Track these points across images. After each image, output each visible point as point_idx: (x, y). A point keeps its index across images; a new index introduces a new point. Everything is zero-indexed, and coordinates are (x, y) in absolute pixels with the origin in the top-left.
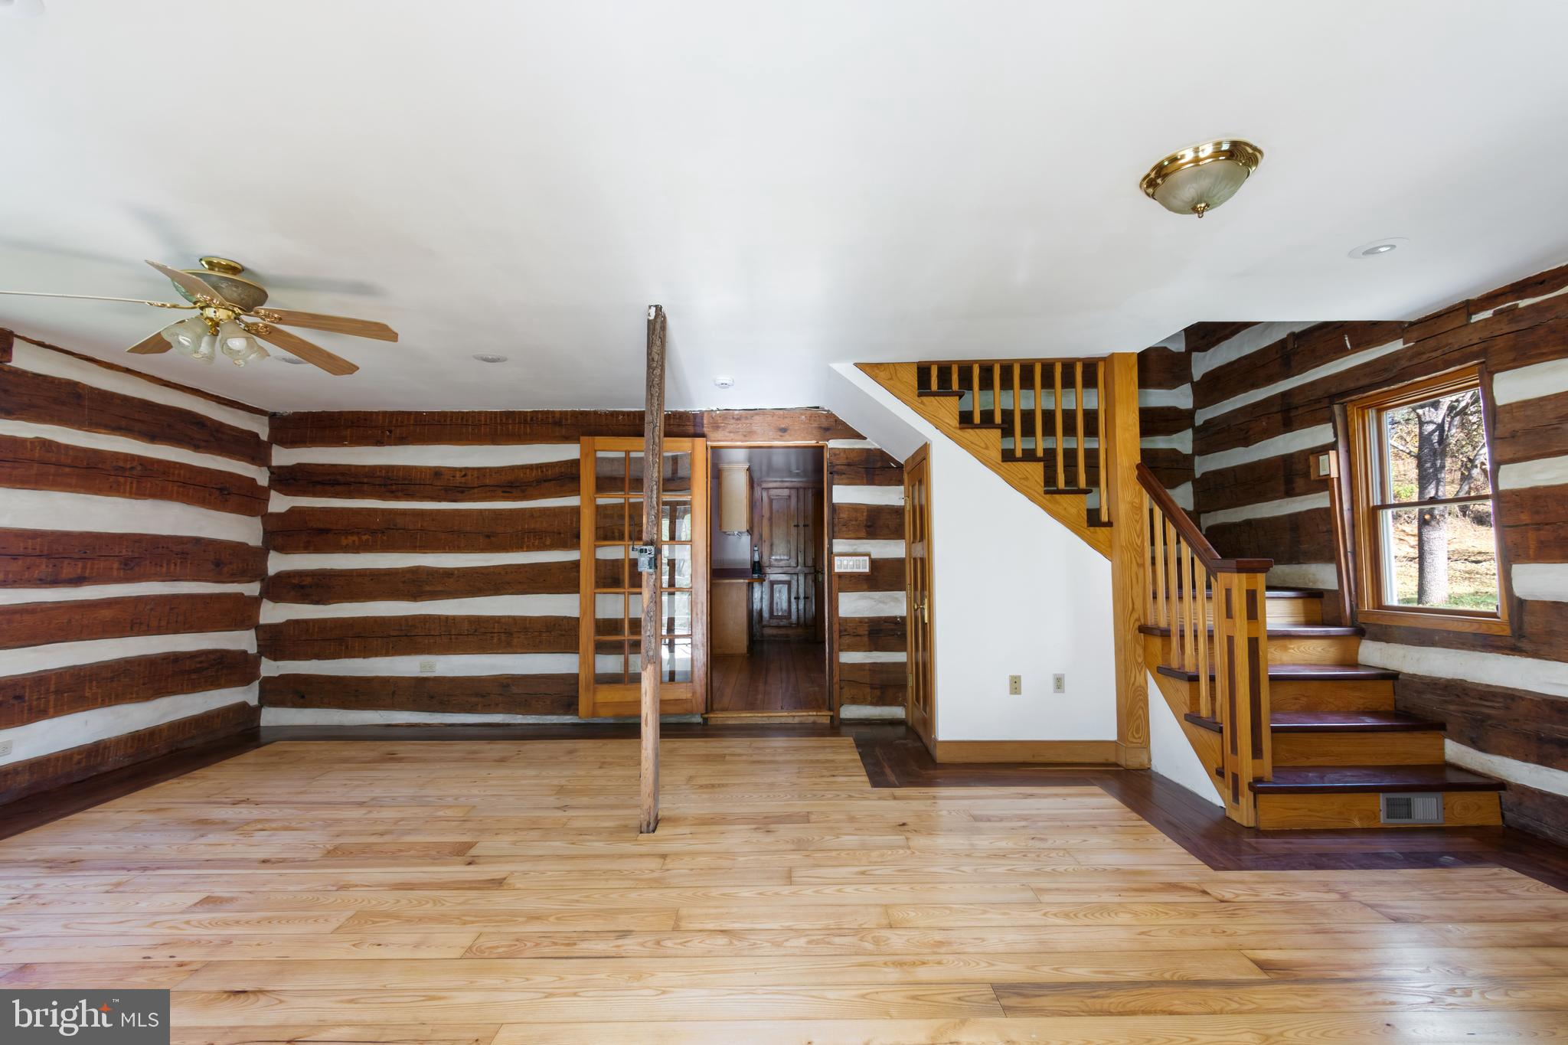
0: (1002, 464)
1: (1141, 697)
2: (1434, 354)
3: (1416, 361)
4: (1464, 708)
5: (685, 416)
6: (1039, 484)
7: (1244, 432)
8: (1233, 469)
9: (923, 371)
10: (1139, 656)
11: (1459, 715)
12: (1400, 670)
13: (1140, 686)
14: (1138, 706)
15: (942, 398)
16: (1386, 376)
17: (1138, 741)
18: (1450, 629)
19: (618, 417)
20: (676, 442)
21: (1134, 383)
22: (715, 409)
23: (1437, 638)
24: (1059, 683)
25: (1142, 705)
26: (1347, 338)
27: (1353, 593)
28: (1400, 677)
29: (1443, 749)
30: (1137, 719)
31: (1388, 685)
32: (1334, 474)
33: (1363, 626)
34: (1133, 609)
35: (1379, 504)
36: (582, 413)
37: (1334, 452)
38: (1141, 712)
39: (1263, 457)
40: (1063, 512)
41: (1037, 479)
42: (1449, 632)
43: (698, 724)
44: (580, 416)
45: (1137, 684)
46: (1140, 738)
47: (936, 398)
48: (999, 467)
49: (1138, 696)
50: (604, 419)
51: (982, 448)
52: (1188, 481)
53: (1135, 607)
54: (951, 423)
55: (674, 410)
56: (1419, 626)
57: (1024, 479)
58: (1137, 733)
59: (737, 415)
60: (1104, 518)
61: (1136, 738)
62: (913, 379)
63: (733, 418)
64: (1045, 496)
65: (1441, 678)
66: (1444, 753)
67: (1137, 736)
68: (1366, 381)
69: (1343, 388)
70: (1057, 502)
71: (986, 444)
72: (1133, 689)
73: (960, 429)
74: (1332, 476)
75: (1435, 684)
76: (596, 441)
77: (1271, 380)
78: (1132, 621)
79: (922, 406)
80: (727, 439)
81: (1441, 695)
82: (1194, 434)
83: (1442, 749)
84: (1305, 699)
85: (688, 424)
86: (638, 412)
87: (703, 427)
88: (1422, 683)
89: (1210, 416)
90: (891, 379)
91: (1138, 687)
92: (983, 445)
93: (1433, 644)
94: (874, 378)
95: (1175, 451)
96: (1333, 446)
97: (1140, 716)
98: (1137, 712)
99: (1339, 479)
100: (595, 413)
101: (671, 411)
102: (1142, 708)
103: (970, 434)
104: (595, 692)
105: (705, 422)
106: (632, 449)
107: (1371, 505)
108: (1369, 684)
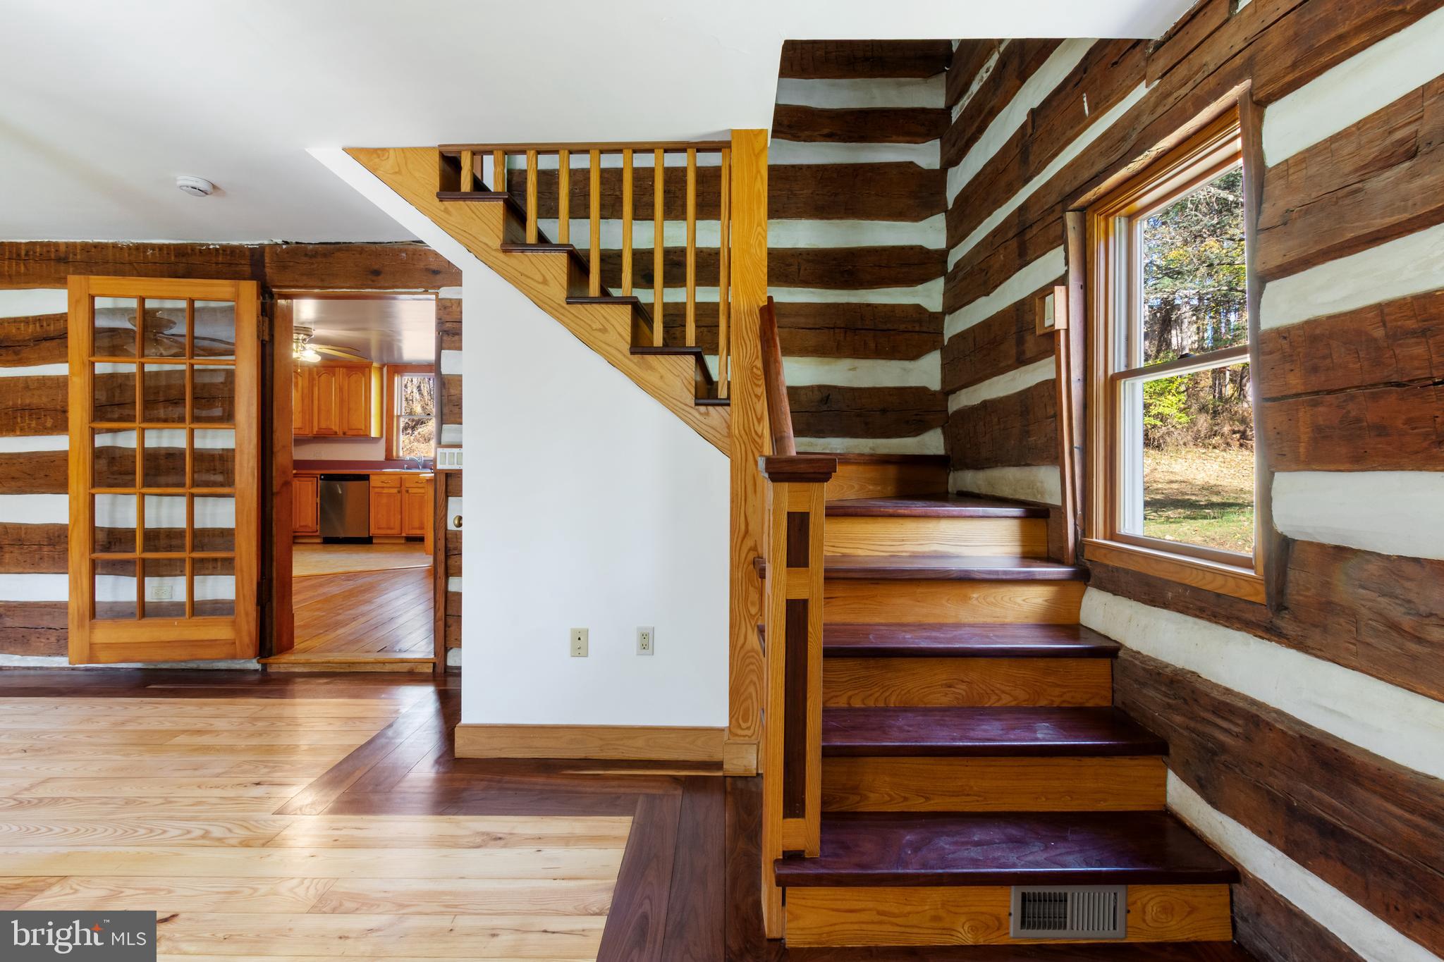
0: (567, 306)
1: (752, 667)
2: (1183, 91)
3: (1160, 111)
4: (1192, 724)
5: (238, 251)
6: (624, 339)
7: (984, 273)
8: (973, 329)
9: (450, 162)
10: (753, 604)
11: (1185, 733)
12: (1123, 643)
13: (753, 650)
14: (747, 681)
15: (476, 203)
16: (1126, 146)
17: (749, 733)
18: (1187, 582)
19: (145, 252)
20: (212, 285)
21: (762, 178)
22: (279, 241)
23: (1170, 594)
24: (646, 642)
25: (755, 679)
26: (1085, 99)
27: (1079, 512)
28: (1121, 653)
29: (1165, 785)
30: (746, 700)
31: (1103, 666)
32: (1060, 324)
33: (1088, 564)
34: (747, 532)
35: (1123, 369)
36: (96, 246)
37: (1063, 288)
38: (752, 689)
39: (1000, 309)
40: (659, 383)
41: (620, 330)
42: (1186, 587)
43: (256, 671)
44: (93, 250)
45: (748, 647)
46: (748, 728)
47: (469, 203)
48: (562, 311)
49: (748, 665)
50: (126, 255)
51: (539, 283)
52: (935, 349)
53: (750, 528)
54: (490, 243)
55: (224, 243)
56: (1151, 572)
57: (600, 330)
58: (745, 721)
59: (312, 250)
60: (722, 393)
61: (742, 729)
62: (431, 176)
63: (306, 255)
64: (632, 357)
65: (1167, 665)
66: (1165, 793)
67: (744, 725)
68: (1099, 166)
69: (1076, 184)
70: (650, 368)
71: (544, 276)
72: (742, 654)
73: (505, 251)
74: (1057, 327)
75: (1159, 674)
76: (91, 281)
77: (1011, 191)
78: (745, 550)
79: (446, 216)
80: (298, 284)
81: (1166, 695)
82: (945, 284)
83: (1163, 784)
84: (964, 687)
85: (243, 262)
86: (174, 245)
87: (264, 267)
88: (1144, 669)
89: (959, 257)
90: (399, 173)
91: (748, 652)
92: (539, 277)
93: (1165, 605)
94: (373, 170)
95: (918, 308)
96: (1063, 280)
97: (750, 694)
98: (745, 690)
99: (1067, 331)
100: (115, 246)
101: (219, 245)
102: (755, 684)
103: (520, 261)
104: (92, 628)
105: (267, 260)
106: (148, 294)
107: (1110, 372)
108: (1072, 663)
